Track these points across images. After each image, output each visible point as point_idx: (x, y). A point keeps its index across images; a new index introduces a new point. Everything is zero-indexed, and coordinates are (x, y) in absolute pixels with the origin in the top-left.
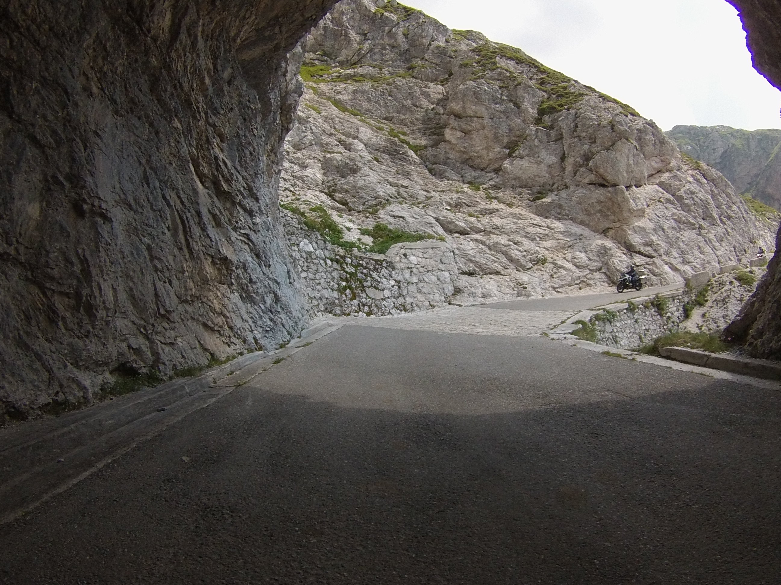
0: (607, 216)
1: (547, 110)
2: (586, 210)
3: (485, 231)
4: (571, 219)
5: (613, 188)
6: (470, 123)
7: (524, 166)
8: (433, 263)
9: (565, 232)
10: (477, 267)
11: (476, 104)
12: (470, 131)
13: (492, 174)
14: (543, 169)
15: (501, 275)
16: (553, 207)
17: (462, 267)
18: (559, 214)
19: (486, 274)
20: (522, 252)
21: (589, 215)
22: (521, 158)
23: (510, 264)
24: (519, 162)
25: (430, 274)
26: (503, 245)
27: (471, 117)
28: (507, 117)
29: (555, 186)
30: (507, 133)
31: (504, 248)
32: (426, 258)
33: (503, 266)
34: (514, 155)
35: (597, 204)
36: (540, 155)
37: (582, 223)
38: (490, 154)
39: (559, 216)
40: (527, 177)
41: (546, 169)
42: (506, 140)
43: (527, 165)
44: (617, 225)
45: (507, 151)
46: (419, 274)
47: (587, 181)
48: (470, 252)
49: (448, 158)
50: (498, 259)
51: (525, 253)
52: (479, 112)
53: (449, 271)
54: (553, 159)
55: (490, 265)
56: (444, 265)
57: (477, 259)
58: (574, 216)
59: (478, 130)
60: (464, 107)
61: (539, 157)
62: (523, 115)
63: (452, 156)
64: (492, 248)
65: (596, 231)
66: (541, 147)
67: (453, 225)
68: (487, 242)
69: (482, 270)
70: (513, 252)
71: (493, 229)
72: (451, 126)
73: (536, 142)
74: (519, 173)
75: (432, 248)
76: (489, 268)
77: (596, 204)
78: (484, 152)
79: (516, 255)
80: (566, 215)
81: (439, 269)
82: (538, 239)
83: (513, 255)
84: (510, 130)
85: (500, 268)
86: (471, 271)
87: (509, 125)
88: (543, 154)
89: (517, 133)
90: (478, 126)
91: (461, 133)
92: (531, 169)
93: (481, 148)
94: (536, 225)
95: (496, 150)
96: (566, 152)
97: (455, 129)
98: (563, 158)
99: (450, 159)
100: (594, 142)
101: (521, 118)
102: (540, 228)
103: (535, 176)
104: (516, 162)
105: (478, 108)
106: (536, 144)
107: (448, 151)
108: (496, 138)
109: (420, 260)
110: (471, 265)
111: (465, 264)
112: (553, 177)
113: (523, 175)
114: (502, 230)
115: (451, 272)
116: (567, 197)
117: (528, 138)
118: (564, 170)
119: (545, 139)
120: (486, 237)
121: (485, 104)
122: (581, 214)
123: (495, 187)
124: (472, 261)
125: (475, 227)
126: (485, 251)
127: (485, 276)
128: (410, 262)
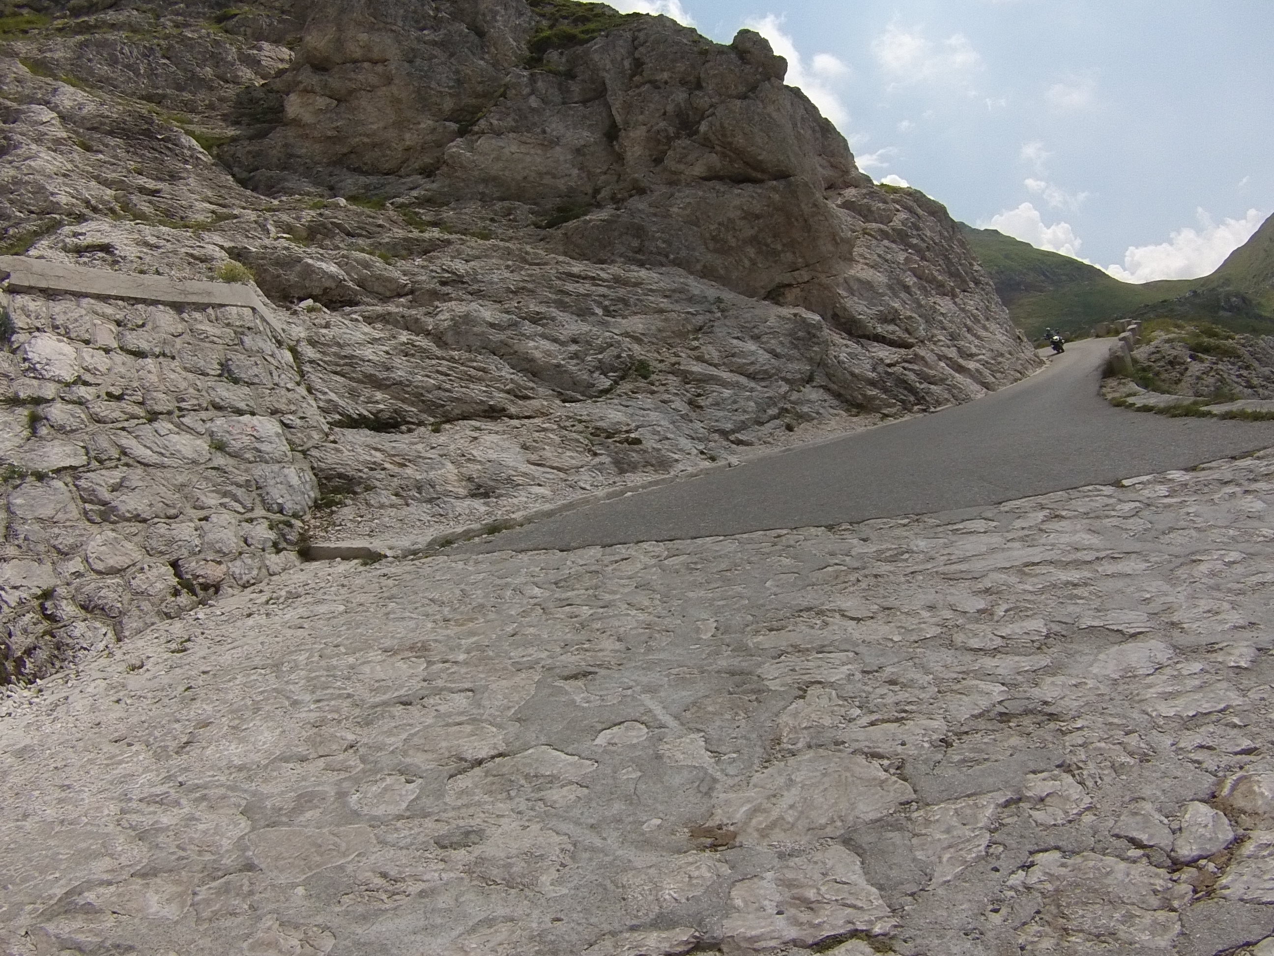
0: (775, 253)
1: (556, 40)
2: (713, 238)
3: (412, 292)
4: (676, 263)
5: (783, 182)
6: (353, 75)
7: (506, 151)
8: (178, 377)
9: (674, 291)
10: (404, 401)
11: (372, 29)
12: (351, 92)
13: (419, 179)
14: (562, 158)
15: (511, 417)
16: (616, 233)
17: (341, 402)
18: (639, 251)
19: (448, 421)
20: (562, 344)
21: (723, 250)
22: (498, 134)
23: (531, 384)
24: (493, 141)
25: (163, 425)
26: (492, 325)
27: (355, 61)
28: (452, 55)
29: (604, 193)
30: (450, 88)
31: (496, 337)
32: (139, 354)
33: (508, 392)
34: (476, 128)
35: (742, 223)
36: (548, 130)
37: (707, 273)
38: (407, 136)
39: (639, 257)
40: (520, 178)
41: (569, 157)
42: (448, 104)
43: (514, 148)
44: (805, 275)
45: (454, 126)
46: (93, 427)
47: (699, 170)
48: (368, 352)
49: (291, 156)
50: (484, 370)
51: (574, 348)
52: (376, 50)
53: (274, 412)
54: (585, 136)
55: (458, 391)
56: (246, 390)
57: (400, 374)
58: (683, 253)
59: (372, 89)
60: (339, 39)
61: (544, 132)
62: (493, 49)
63: (304, 150)
64: (449, 338)
65: (751, 293)
66: (548, 113)
67: (298, 268)
68: (430, 323)
69: (431, 407)
70: (532, 344)
71: (444, 283)
72: (301, 86)
73: (534, 102)
74: (495, 169)
75: (178, 307)
76: (457, 399)
77: (740, 223)
78: (392, 134)
79: (548, 353)
80: (659, 254)
81: (218, 407)
82: (599, 311)
83: (537, 354)
84: (458, 81)
85: (499, 398)
86: (386, 415)
87: (457, 72)
88: (556, 127)
89: (480, 88)
90: (373, 79)
91: (328, 100)
92: (528, 159)
93: (381, 124)
94: (579, 277)
95: (423, 126)
96: (618, 119)
97: (313, 92)
98: (612, 133)
99: (299, 157)
100: (699, 86)
101: (486, 56)
102: (594, 285)
103: (540, 174)
104: (483, 143)
105: (376, 38)
106: (534, 105)
107: (291, 140)
108: (423, 102)
109: (100, 361)
110: (379, 395)
111: (353, 395)
112: (590, 175)
113: (507, 173)
114: (476, 287)
115: (288, 419)
116: (652, 210)
117: (512, 93)
118: (620, 158)
119: (555, 95)
120: (422, 310)
121: (394, 28)
122: (702, 249)
123: (427, 202)
124: (378, 384)
125: (379, 278)
126: (423, 350)
127: (447, 426)
128: (32, 370)
